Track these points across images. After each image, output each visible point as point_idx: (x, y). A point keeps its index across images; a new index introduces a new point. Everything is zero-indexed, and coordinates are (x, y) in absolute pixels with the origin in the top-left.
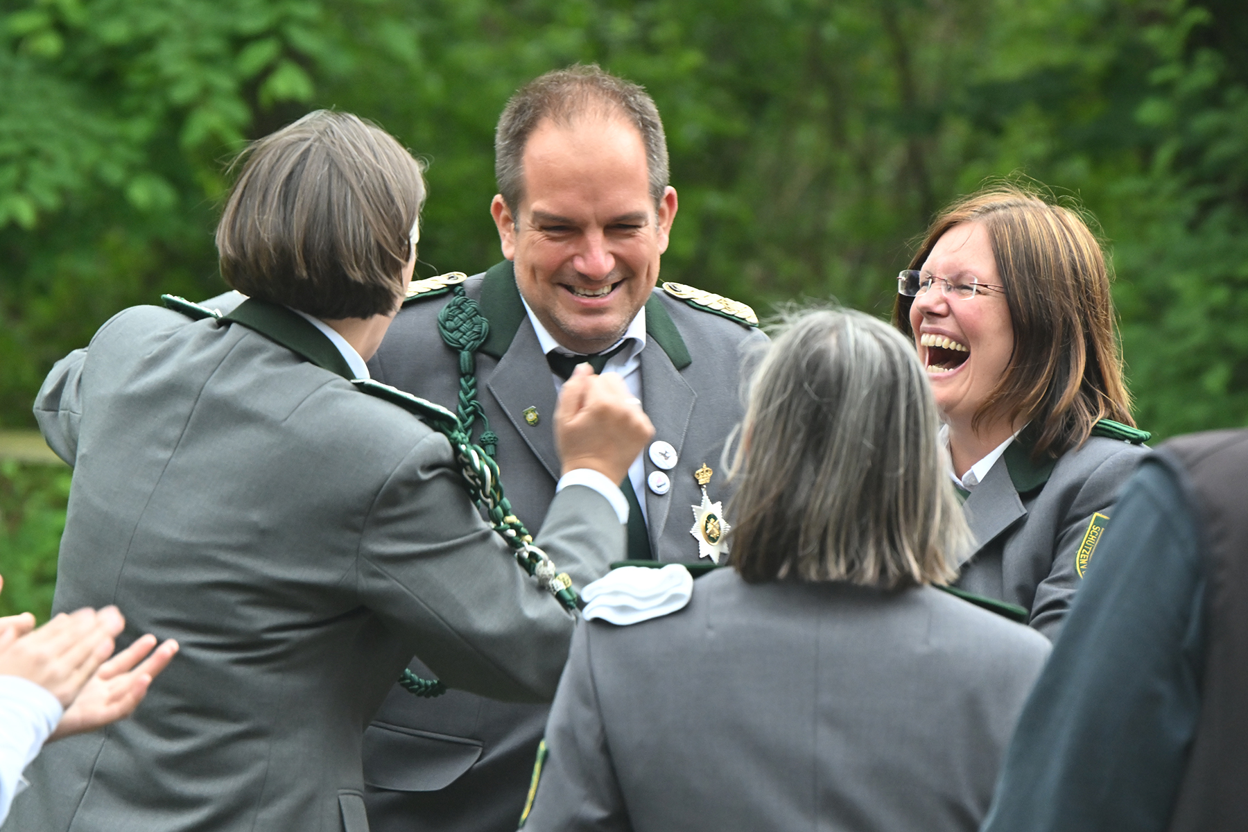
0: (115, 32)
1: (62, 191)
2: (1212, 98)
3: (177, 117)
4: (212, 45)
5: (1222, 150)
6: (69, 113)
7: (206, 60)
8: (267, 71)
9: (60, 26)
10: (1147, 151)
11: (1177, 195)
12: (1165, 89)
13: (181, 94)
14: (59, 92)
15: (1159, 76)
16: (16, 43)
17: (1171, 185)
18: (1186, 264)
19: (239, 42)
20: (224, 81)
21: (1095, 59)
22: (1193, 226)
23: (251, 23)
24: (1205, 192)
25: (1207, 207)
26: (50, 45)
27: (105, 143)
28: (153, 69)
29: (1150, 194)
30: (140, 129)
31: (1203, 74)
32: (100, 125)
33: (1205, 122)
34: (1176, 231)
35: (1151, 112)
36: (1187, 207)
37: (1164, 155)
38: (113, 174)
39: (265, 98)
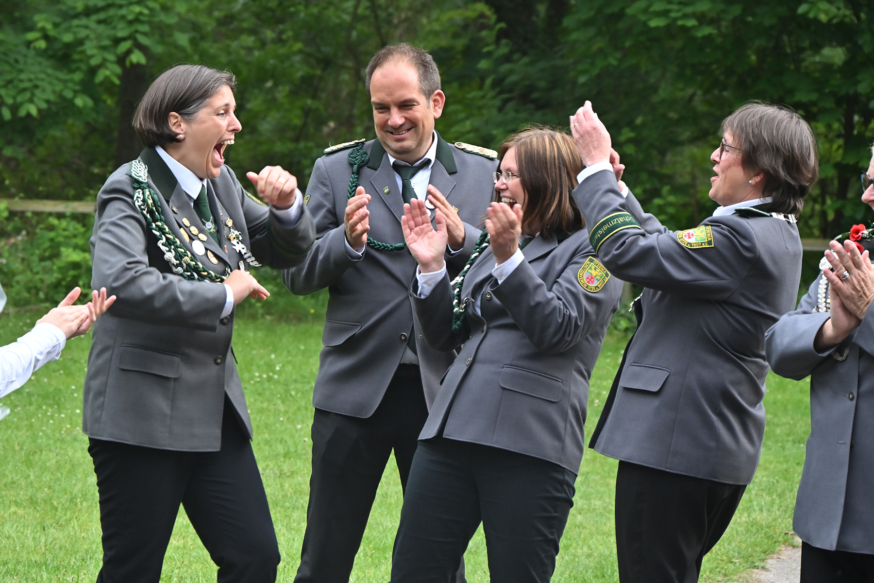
0: (68, 38)
1: (48, 102)
3: (93, 71)
4: (106, 42)
6: (50, 71)
7: (104, 48)
8: (129, 52)
9: (46, 37)
10: (483, 79)
11: (494, 98)
12: (489, 55)
13: (94, 62)
14: (46, 63)
15: (485, 50)
16: (28, 44)
17: (491, 94)
19: (117, 41)
20: (112, 57)
21: (460, 43)
22: (500, 109)
23: (121, 34)
24: (505, 96)
25: (506, 101)
26: (42, 44)
27: (65, 82)
28: (83, 52)
29: (483, 97)
30: (78, 76)
31: (504, 50)
32: (62, 75)
33: (505, 68)
34: (494, 111)
35: (483, 64)
36: (497, 102)
37: (489, 81)
38: (69, 94)
39: (128, 63)
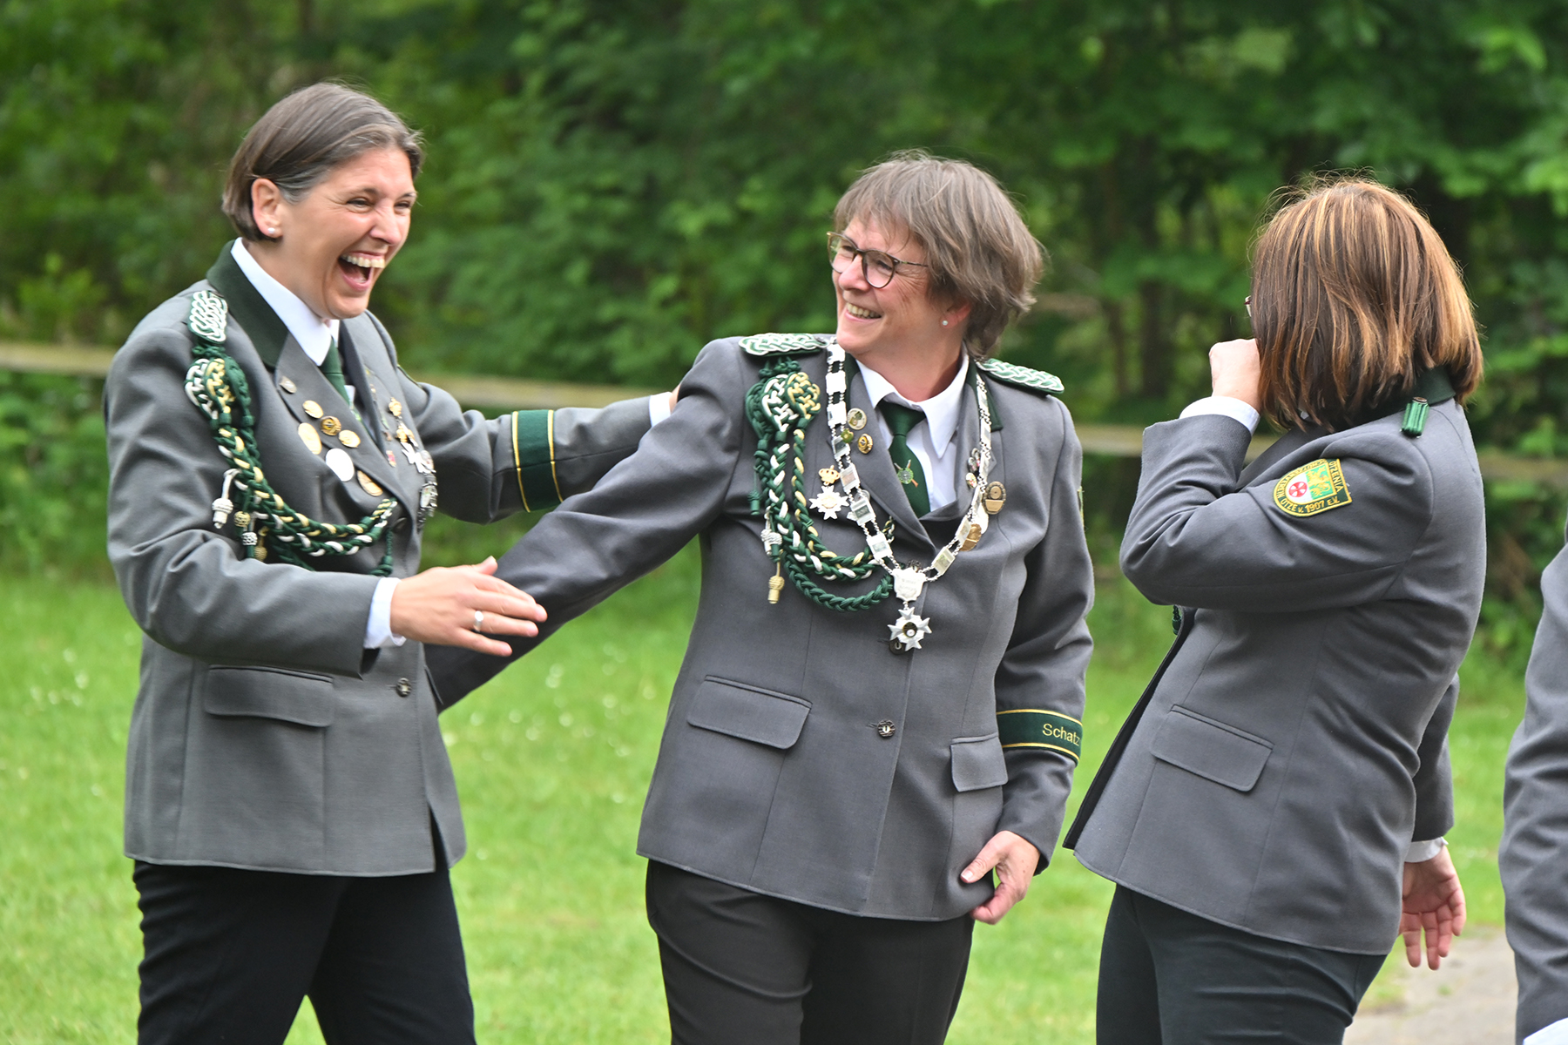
2: (574, 34)
11: (544, 117)
12: (536, 26)
15: (531, 13)
17: (540, 108)
18: (551, 175)
22: (560, 141)
24: (568, 114)
25: (570, 127)
29: (520, 115)
31: (570, 13)
33: (569, 53)
34: (544, 146)
35: (526, 45)
36: (553, 127)
37: (534, 81)
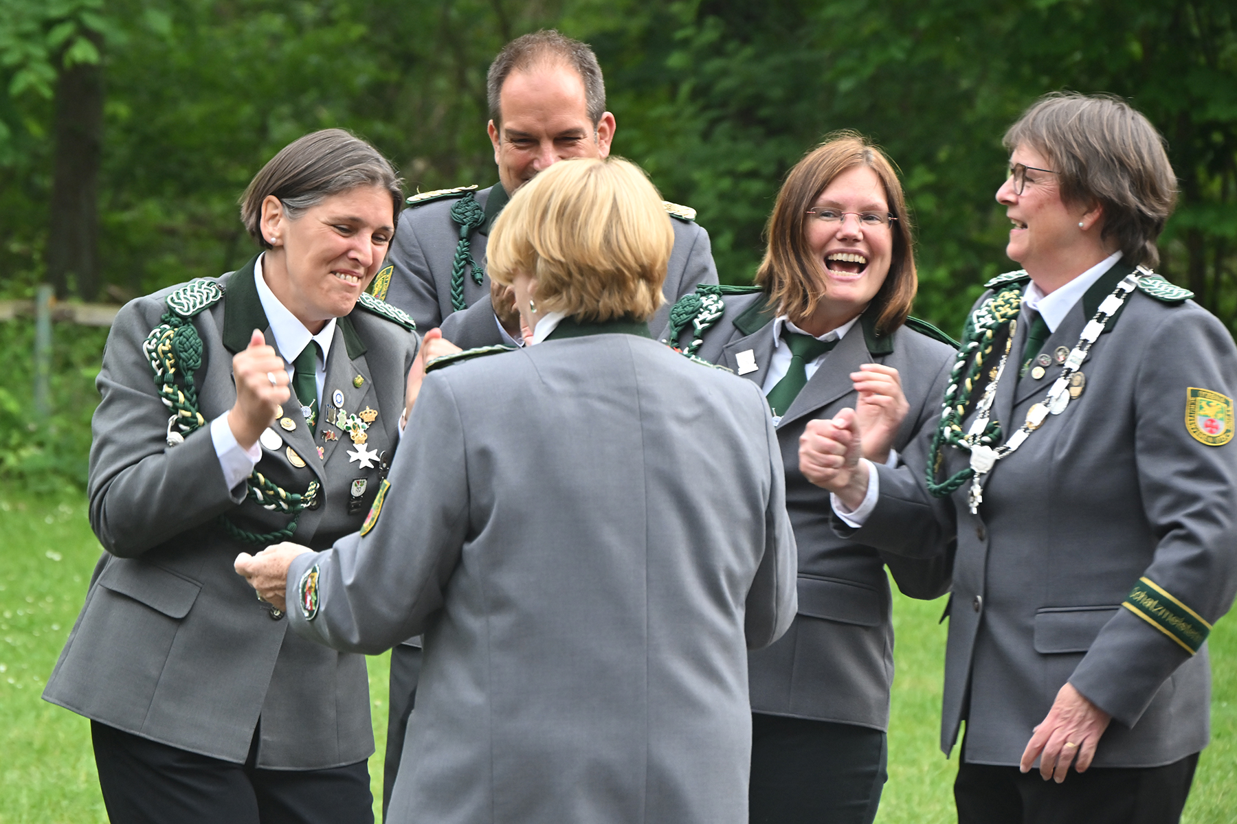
2: (716, 50)
3: (6, 76)
4: (30, 27)
5: (726, 84)
7: (25, 37)
8: (68, 44)
10: (675, 85)
11: (695, 116)
12: (685, 43)
13: (10, 60)
15: (680, 35)
17: (690, 110)
18: (702, 163)
19: (48, 25)
20: (38, 52)
22: (705, 136)
23: (55, 12)
24: (713, 114)
25: (714, 122)
29: (676, 116)
31: (710, 34)
33: (713, 65)
34: (695, 141)
35: (676, 60)
36: (700, 124)
37: (685, 89)
39: (67, 62)
